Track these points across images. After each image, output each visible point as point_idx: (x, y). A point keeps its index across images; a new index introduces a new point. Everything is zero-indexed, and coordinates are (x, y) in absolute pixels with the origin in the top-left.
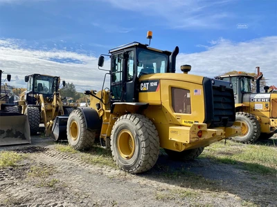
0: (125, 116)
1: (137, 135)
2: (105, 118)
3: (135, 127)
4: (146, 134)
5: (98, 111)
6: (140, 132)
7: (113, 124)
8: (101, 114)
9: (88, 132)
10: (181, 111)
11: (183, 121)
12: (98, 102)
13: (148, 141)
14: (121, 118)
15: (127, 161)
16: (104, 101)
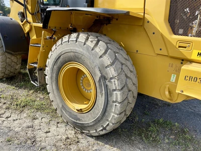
0: (74, 35)
1: (104, 78)
2: (34, 37)
3: (97, 61)
4: (123, 77)
5: (21, 24)
6: (111, 72)
7: (48, 49)
8: (27, 29)
9: (9, 56)
10: (181, 31)
11: (195, 52)
12: (22, 9)
13: (125, 89)
14: (66, 38)
15: (79, 115)
16: (29, 7)
